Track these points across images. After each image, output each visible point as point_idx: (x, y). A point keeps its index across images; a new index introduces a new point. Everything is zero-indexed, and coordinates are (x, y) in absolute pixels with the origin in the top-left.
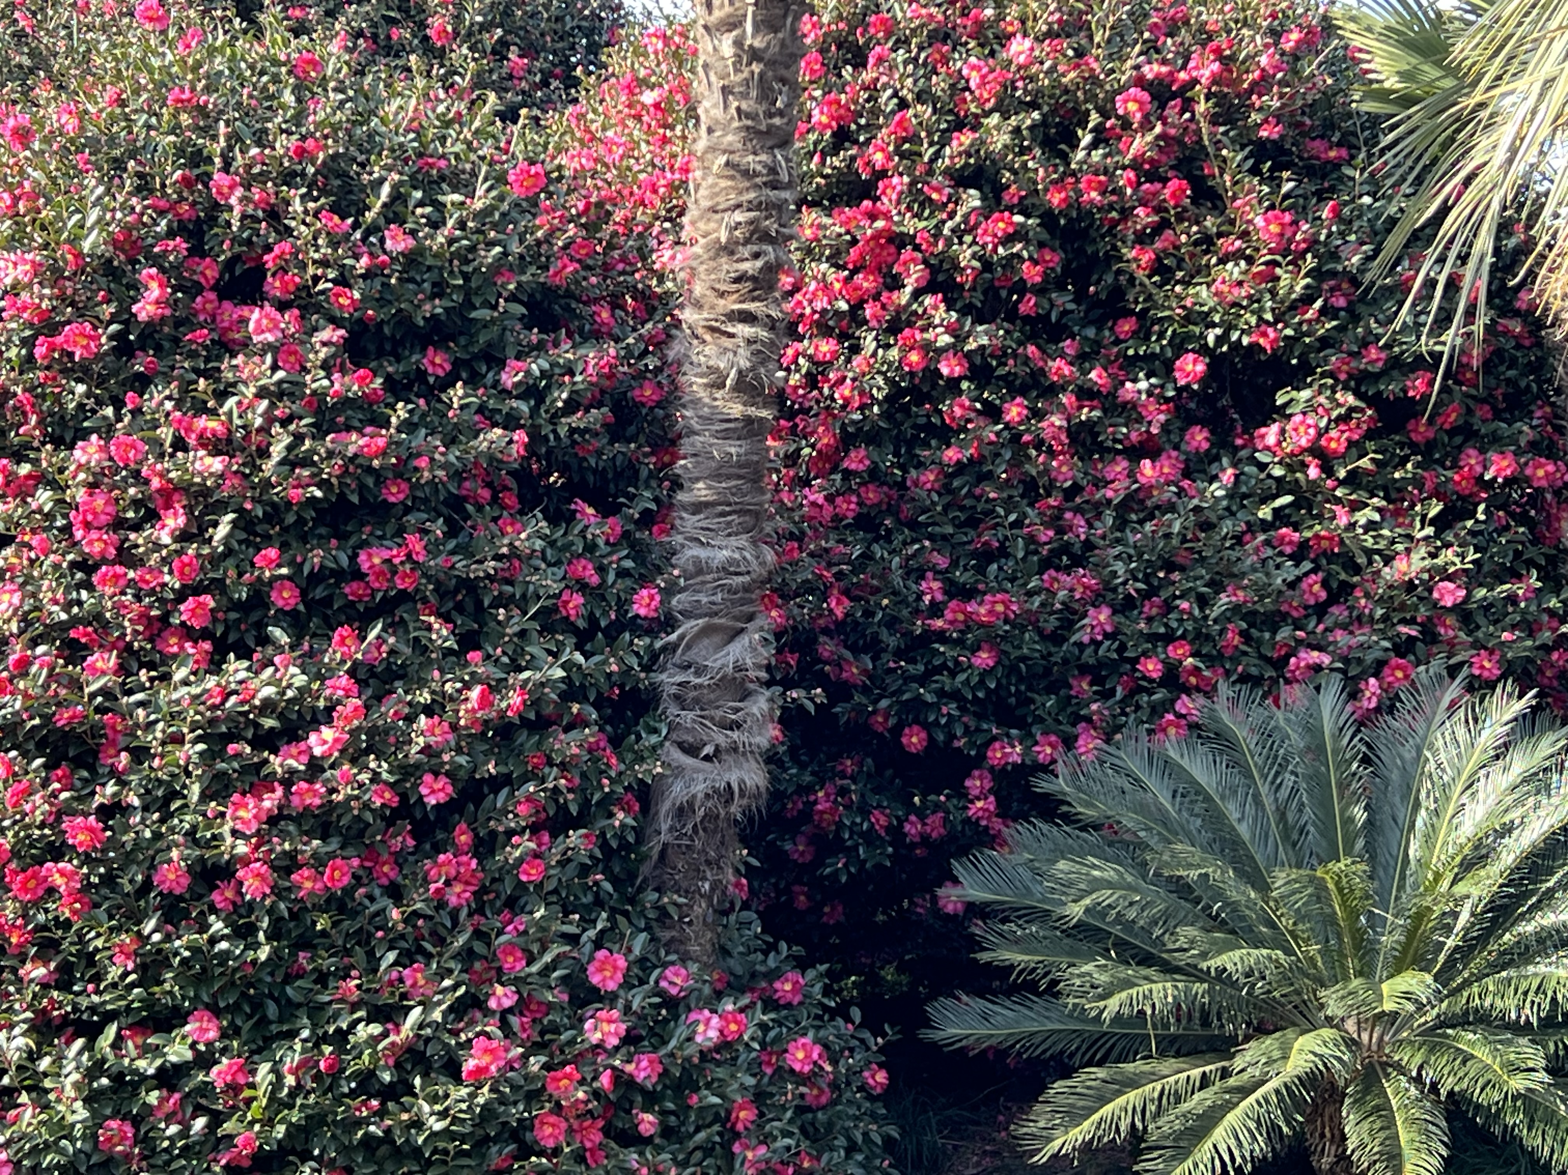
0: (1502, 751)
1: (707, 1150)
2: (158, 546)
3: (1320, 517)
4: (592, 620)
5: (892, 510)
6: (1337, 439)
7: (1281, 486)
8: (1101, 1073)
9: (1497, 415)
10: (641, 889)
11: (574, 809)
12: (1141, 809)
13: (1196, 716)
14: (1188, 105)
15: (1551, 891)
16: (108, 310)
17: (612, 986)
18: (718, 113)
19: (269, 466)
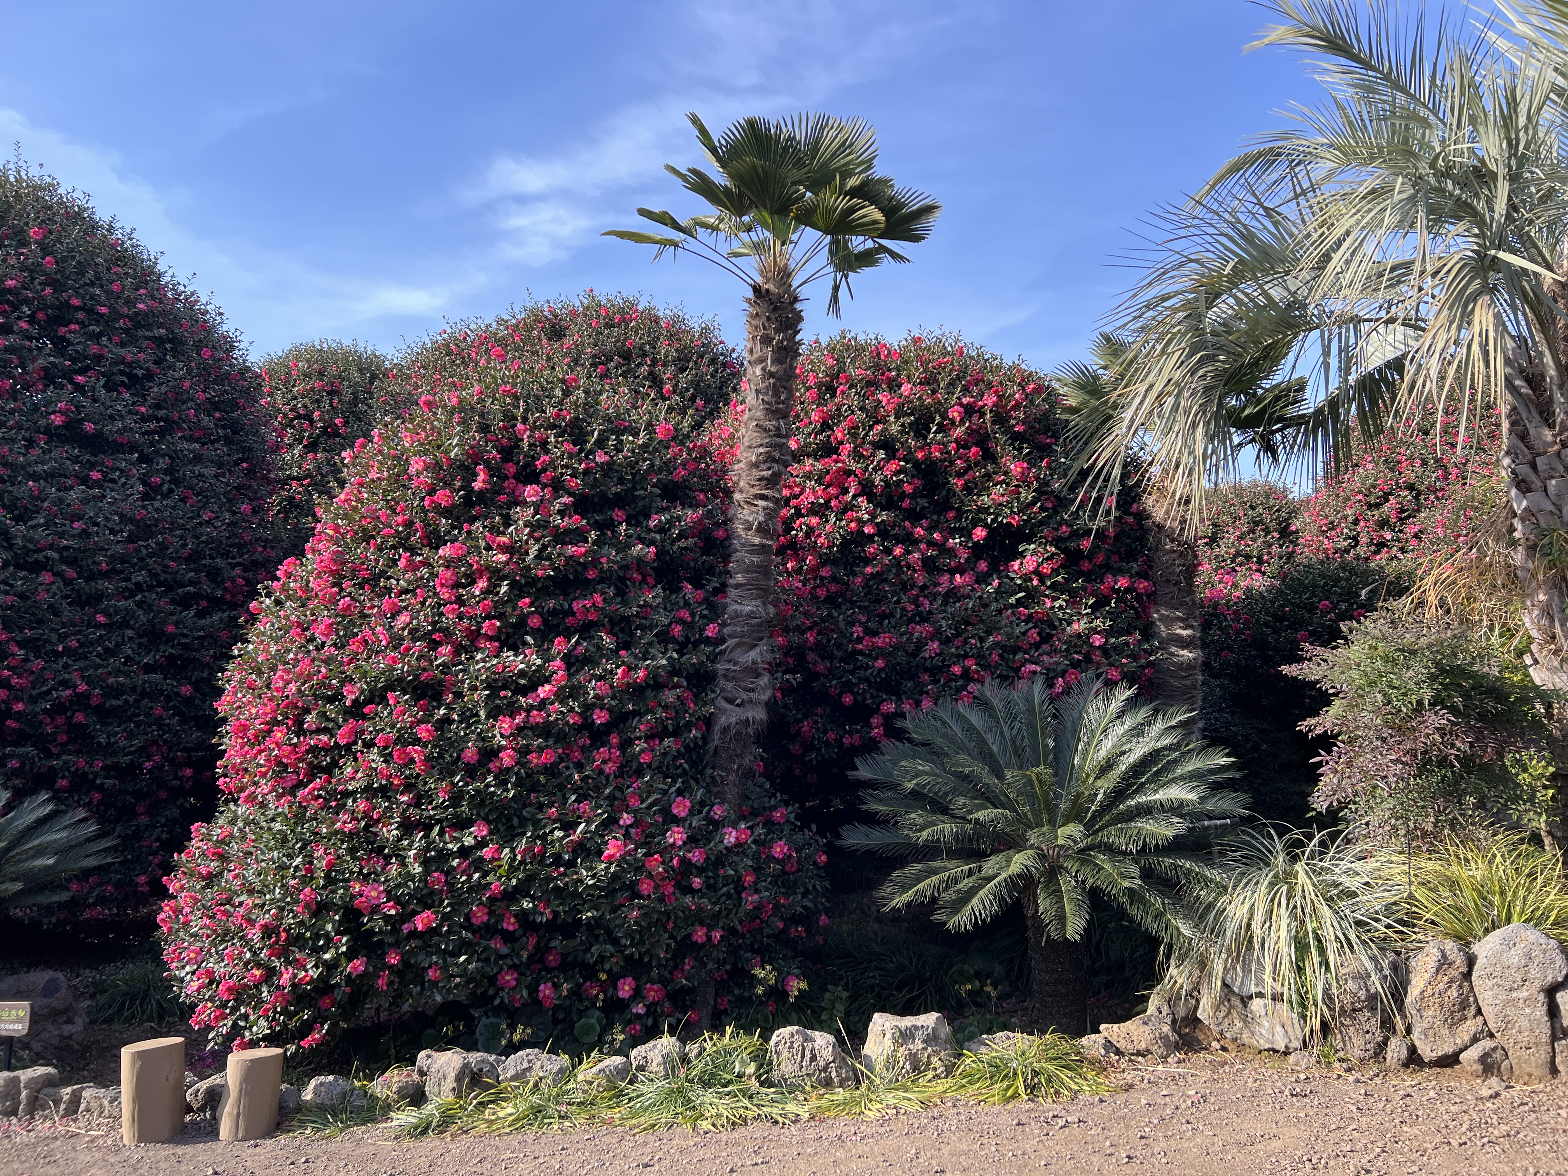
0: (1120, 715)
1: (729, 895)
2: (475, 597)
3: (1038, 604)
4: (687, 638)
5: (842, 595)
6: (1046, 568)
7: (1020, 588)
8: (919, 866)
9: (1122, 560)
10: (705, 767)
11: (670, 728)
12: (945, 736)
13: (976, 694)
14: (982, 415)
15: (1143, 784)
16: (458, 484)
17: (683, 815)
18: (754, 402)
19: (529, 559)
